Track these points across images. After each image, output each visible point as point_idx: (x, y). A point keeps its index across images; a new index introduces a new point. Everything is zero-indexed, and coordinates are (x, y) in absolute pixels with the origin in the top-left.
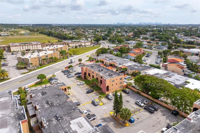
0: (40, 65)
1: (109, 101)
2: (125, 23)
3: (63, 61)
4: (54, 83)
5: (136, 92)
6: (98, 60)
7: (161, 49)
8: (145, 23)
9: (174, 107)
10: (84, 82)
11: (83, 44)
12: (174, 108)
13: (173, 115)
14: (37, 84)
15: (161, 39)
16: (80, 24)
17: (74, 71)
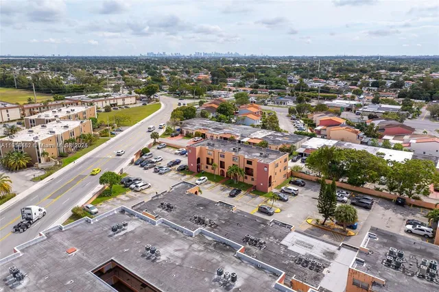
0: (61, 156)
1: (285, 203)
2: (164, 53)
3: (108, 142)
4: (143, 187)
5: (314, 182)
6: (190, 132)
7: (284, 104)
8: (206, 54)
9: (392, 193)
10: (206, 178)
11: (120, 102)
12: (394, 195)
13: (400, 207)
14: (104, 196)
15: (270, 85)
16: (56, 55)
17: (160, 159)
